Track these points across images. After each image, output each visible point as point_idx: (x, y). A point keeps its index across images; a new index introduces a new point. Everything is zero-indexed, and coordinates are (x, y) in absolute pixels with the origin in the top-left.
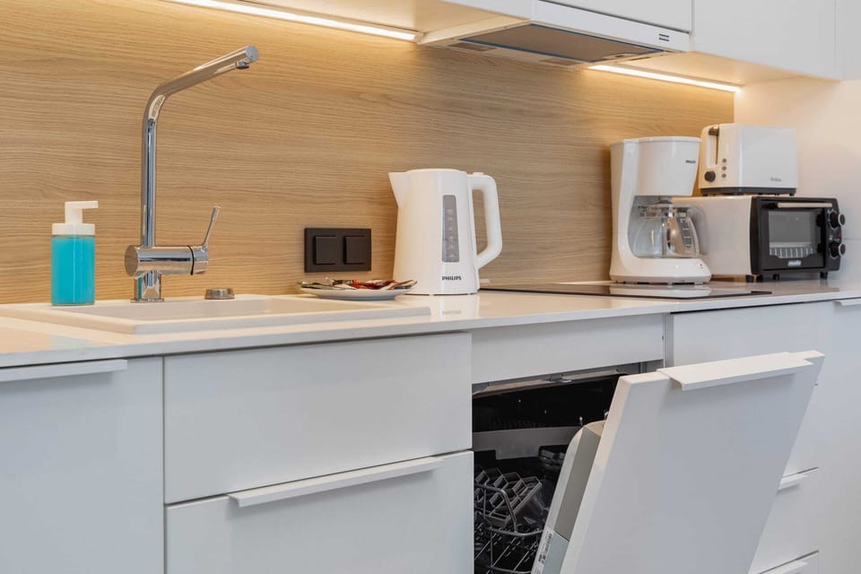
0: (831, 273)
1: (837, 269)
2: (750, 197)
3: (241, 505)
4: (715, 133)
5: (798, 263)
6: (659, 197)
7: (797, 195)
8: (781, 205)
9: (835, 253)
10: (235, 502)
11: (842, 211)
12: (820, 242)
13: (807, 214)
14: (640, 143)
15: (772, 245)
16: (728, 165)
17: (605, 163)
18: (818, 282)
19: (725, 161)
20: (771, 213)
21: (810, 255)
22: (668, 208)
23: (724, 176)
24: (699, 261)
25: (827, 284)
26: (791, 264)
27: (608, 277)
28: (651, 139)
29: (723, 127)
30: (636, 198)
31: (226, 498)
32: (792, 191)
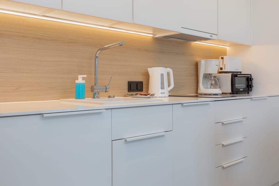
0: (250, 92)
1: (251, 91)
2: (231, 74)
3: (127, 141)
4: (222, 58)
5: (242, 90)
6: (210, 74)
7: (242, 73)
8: (238, 76)
9: (251, 87)
10: (126, 140)
11: (252, 77)
12: (247, 84)
13: (244, 78)
14: (205, 61)
15: (236, 85)
16: (225, 66)
17: (197, 66)
18: (247, 94)
19: (225, 65)
20: (236, 78)
21: (245, 88)
22: (211, 77)
23: (225, 69)
24: (219, 89)
25: (249, 95)
26: (241, 90)
27: (197, 93)
28: (208, 60)
29: (224, 57)
30: (204, 74)
31: (124, 140)
32: (241, 72)
